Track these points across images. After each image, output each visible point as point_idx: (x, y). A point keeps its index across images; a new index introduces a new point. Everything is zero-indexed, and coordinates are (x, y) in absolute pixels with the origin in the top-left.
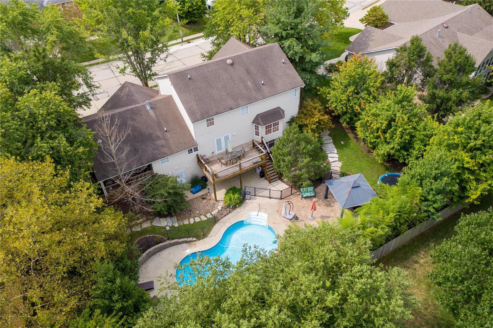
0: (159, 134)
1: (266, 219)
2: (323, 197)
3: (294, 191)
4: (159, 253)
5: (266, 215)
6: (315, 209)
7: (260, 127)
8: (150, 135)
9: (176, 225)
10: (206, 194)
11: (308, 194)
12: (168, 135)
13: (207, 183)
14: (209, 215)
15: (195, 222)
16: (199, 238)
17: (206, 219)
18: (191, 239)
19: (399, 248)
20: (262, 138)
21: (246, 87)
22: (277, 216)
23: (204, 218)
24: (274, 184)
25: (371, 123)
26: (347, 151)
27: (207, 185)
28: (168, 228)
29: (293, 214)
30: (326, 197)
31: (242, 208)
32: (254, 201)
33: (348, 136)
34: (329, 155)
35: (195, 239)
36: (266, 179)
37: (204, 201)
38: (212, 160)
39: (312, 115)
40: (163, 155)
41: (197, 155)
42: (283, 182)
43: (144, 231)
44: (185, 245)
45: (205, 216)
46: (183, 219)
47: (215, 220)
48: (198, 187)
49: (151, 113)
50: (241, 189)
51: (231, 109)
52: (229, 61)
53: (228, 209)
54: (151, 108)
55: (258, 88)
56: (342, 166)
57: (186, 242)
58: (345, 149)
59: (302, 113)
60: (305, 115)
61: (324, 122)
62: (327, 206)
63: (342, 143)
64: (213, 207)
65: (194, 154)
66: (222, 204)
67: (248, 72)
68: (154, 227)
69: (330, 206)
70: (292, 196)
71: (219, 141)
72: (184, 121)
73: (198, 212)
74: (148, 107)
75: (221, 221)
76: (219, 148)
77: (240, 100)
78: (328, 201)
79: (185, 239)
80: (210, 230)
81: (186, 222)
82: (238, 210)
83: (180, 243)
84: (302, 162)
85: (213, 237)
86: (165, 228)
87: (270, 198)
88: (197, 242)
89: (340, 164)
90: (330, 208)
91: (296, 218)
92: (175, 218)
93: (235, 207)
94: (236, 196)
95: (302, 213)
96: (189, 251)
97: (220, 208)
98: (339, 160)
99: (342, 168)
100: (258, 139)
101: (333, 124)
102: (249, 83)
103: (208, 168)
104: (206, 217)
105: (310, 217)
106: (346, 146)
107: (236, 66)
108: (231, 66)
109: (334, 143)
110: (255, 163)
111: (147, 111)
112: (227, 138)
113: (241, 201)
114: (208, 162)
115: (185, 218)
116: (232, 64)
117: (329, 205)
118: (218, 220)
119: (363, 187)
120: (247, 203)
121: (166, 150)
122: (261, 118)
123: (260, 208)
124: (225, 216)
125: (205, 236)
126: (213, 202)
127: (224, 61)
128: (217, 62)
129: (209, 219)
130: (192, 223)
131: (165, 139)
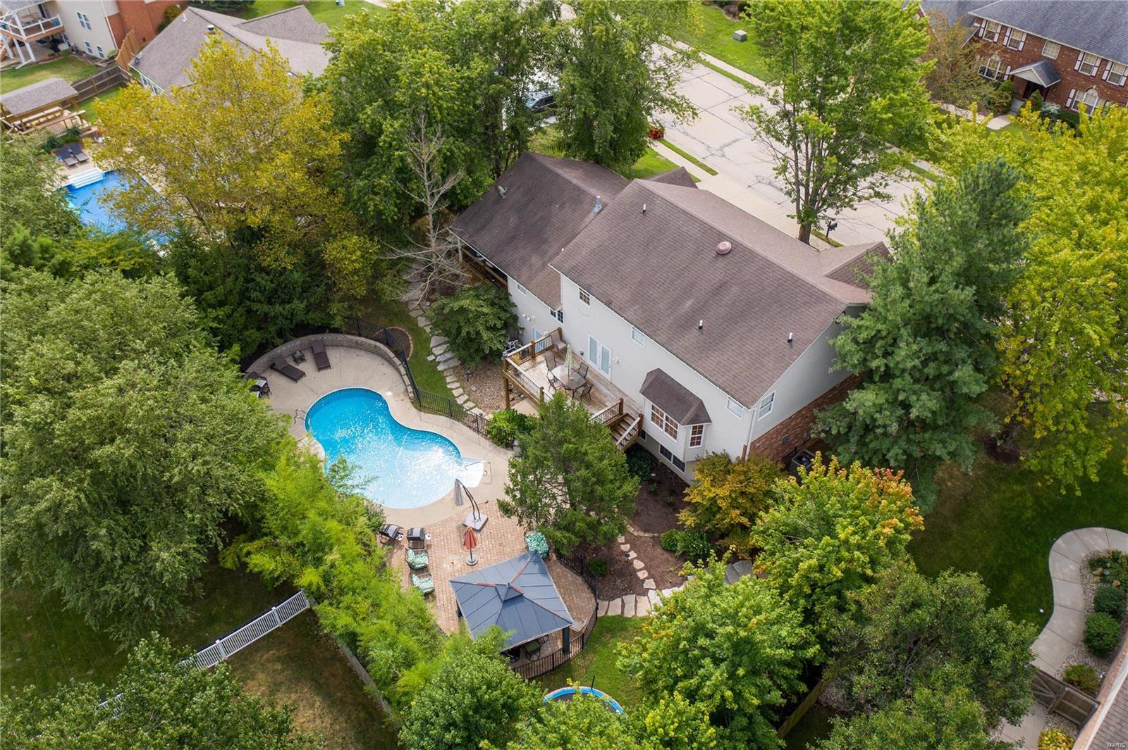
5: (474, 485)
9: (441, 368)
14: (469, 405)
15: (452, 390)
16: (416, 401)
17: (461, 403)
18: (413, 389)
20: (642, 416)
21: (676, 304)
28: (431, 358)
35: (412, 396)
40: (516, 275)
41: (559, 329)
43: (417, 331)
45: (468, 401)
46: (456, 373)
47: (454, 412)
51: (608, 304)
52: (725, 245)
55: (686, 324)
57: (407, 388)
67: (720, 288)
68: (427, 341)
71: (596, 346)
73: (475, 389)
74: (597, 207)
75: (457, 423)
79: (409, 383)
80: (437, 412)
81: (450, 379)
83: (404, 381)
85: (418, 420)
86: (430, 353)
88: (407, 402)
92: (456, 363)
96: (387, 395)
102: (689, 303)
104: (465, 403)
107: (721, 263)
108: (713, 254)
111: (590, 211)
112: (605, 354)
115: (458, 377)
116: (722, 254)
118: (458, 420)
120: (506, 454)
124: (470, 427)
125: (422, 409)
126: (503, 404)
127: (722, 237)
128: (712, 228)
129: (461, 407)
130: (450, 387)
131: (545, 262)
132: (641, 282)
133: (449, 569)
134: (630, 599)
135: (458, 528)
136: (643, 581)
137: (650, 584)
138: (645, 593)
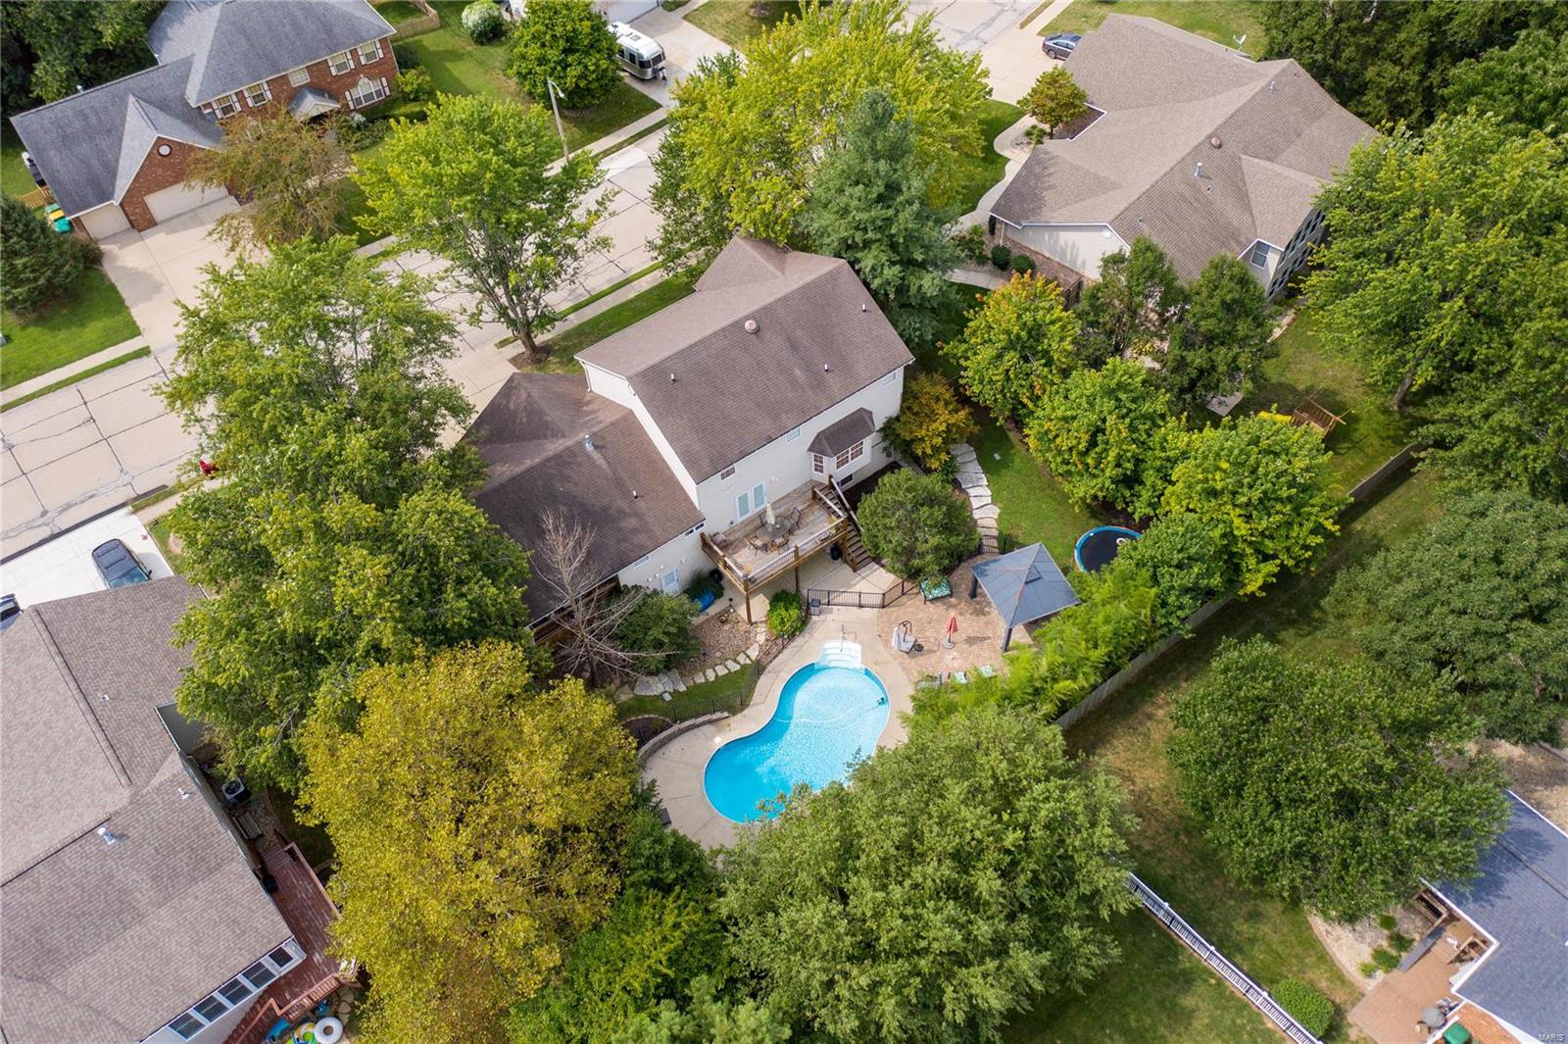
0: (623, 505)
1: (859, 655)
2: (966, 595)
3: (908, 585)
4: (661, 751)
5: (858, 647)
6: (955, 630)
7: (825, 458)
8: (605, 509)
9: (682, 688)
10: (727, 611)
11: (936, 593)
12: (641, 504)
13: (723, 583)
14: (742, 658)
15: (717, 676)
16: (734, 710)
17: (738, 667)
18: (718, 715)
19: (1118, 691)
20: (831, 477)
21: (793, 383)
22: (880, 647)
23: (734, 667)
24: (863, 572)
25: (1057, 436)
26: (1009, 477)
27: (722, 588)
28: (667, 697)
29: (911, 639)
30: (973, 595)
31: (807, 636)
32: (829, 617)
33: (1007, 437)
34: (972, 492)
35: (726, 714)
36: (846, 562)
37: (727, 627)
38: (732, 538)
39: (932, 416)
40: (641, 553)
41: (702, 535)
42: (883, 566)
44: (708, 728)
45: (735, 661)
46: (693, 671)
47: (758, 669)
48: (707, 598)
49: (596, 456)
50: (798, 590)
51: (770, 440)
52: (750, 325)
53: (779, 641)
54: (596, 447)
55: (818, 383)
56: (1001, 515)
57: (710, 722)
58: (1003, 472)
59: (909, 408)
60: (916, 414)
61: (958, 427)
62: (977, 615)
63: (997, 457)
64: (748, 639)
65: (697, 533)
66: (764, 630)
67: (793, 345)
68: (640, 699)
69: (983, 614)
70: (904, 599)
71: (743, 500)
72: (668, 468)
73: (718, 654)
74: (589, 447)
75: (769, 668)
76: (744, 509)
78: (978, 603)
79: (708, 717)
80: (751, 689)
81: (700, 679)
82: (799, 641)
83: (699, 726)
84: (926, 541)
85: (762, 707)
86: (660, 697)
87: (861, 606)
88: (733, 720)
89: (994, 512)
90: (983, 619)
91: (918, 648)
92: (675, 673)
93: (792, 636)
94: (794, 613)
95: (928, 634)
96: (719, 741)
97: (761, 638)
98: (994, 502)
99: (999, 520)
100: (823, 478)
101: (975, 424)
102: (797, 372)
103: (729, 562)
104: (738, 663)
105: (945, 642)
106: (1004, 464)
107: (766, 334)
108: (754, 337)
109: (981, 460)
110: (823, 541)
111: (588, 455)
112: (758, 491)
113: (804, 622)
114: (725, 546)
115: (697, 671)
116: (757, 332)
117: (980, 612)
118: (764, 668)
119: (1046, 578)
120: (816, 623)
121: (641, 539)
122: (827, 439)
123: (844, 632)
124: (776, 656)
125: (744, 705)
126: (743, 627)
127: (738, 325)
128: (724, 330)
129: (744, 667)
130: (712, 679)
131: (638, 516)
132: (758, 405)
134: (980, 532)
137: (965, 517)
138: (974, 521)
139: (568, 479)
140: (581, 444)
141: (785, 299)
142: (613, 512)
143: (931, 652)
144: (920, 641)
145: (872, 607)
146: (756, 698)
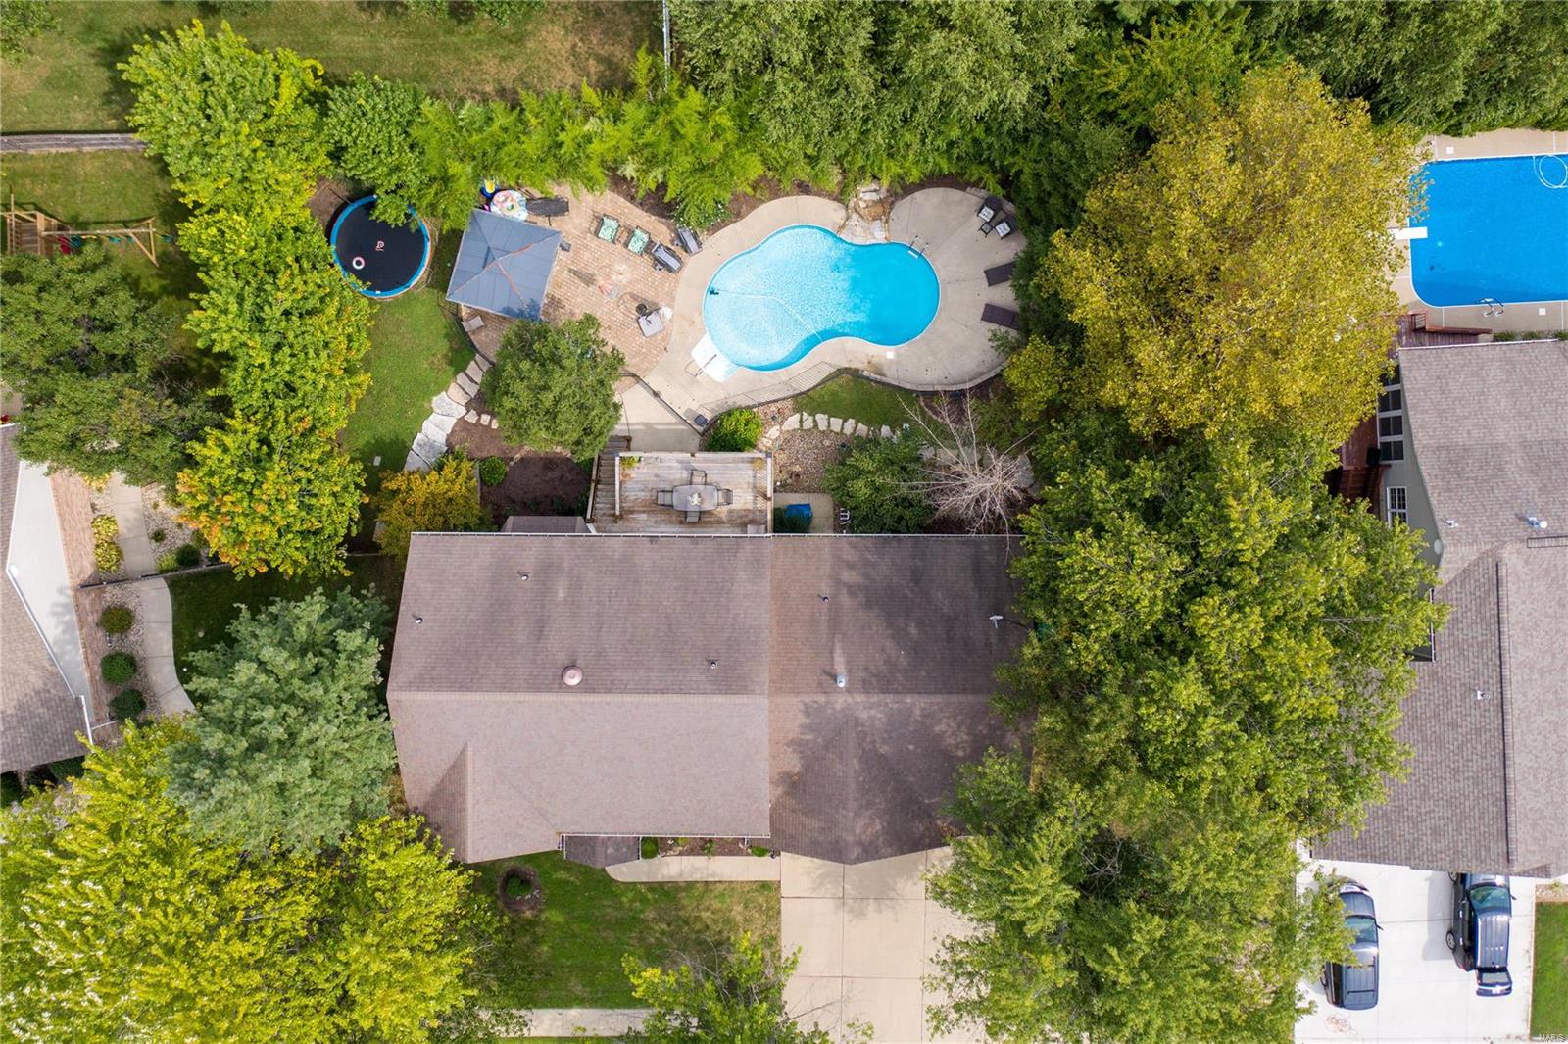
0: (846, 600)
1: (700, 344)
5: (694, 352)
8: (868, 605)
9: (885, 430)
10: (783, 489)
12: (825, 590)
15: (845, 421)
16: (856, 373)
17: (819, 416)
21: (576, 584)
22: (673, 341)
23: (821, 418)
26: (388, 429)
28: (906, 429)
31: (730, 403)
32: (694, 406)
34: (442, 437)
35: (864, 373)
37: (797, 468)
45: (816, 426)
46: (865, 442)
47: (805, 401)
49: (840, 667)
52: (573, 679)
54: (834, 678)
56: (437, 393)
58: (386, 441)
62: (559, 301)
63: (378, 460)
64: (787, 441)
66: (765, 440)
67: (540, 630)
69: (553, 298)
74: (842, 683)
75: (790, 393)
77: (617, 555)
79: (883, 380)
80: (823, 384)
81: (862, 429)
82: (743, 402)
85: (828, 360)
87: (658, 396)
89: (439, 402)
90: (558, 294)
91: (643, 310)
95: (621, 316)
96: (889, 353)
97: (774, 432)
98: (432, 411)
99: (443, 387)
102: (561, 594)
104: (815, 421)
107: (562, 658)
108: (580, 663)
111: (849, 671)
113: (725, 415)
115: (859, 440)
116: (571, 667)
117: (553, 303)
118: (794, 397)
120: (712, 410)
123: (694, 376)
124: (776, 401)
125: (842, 373)
126: (781, 457)
127: (586, 688)
128: (609, 691)
129: (813, 414)
130: (851, 421)
131: (838, 582)
132: (636, 582)
133: (617, 267)
134: (473, 391)
135: (655, 304)
136: (479, 415)
137: (472, 418)
138: (468, 406)
139: (888, 661)
140: (849, 690)
141: (503, 689)
142: (861, 598)
143: (634, 297)
144: (634, 314)
145: (646, 386)
146: (827, 371)
